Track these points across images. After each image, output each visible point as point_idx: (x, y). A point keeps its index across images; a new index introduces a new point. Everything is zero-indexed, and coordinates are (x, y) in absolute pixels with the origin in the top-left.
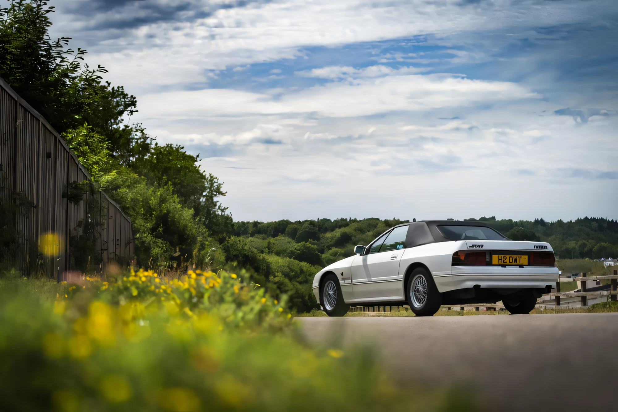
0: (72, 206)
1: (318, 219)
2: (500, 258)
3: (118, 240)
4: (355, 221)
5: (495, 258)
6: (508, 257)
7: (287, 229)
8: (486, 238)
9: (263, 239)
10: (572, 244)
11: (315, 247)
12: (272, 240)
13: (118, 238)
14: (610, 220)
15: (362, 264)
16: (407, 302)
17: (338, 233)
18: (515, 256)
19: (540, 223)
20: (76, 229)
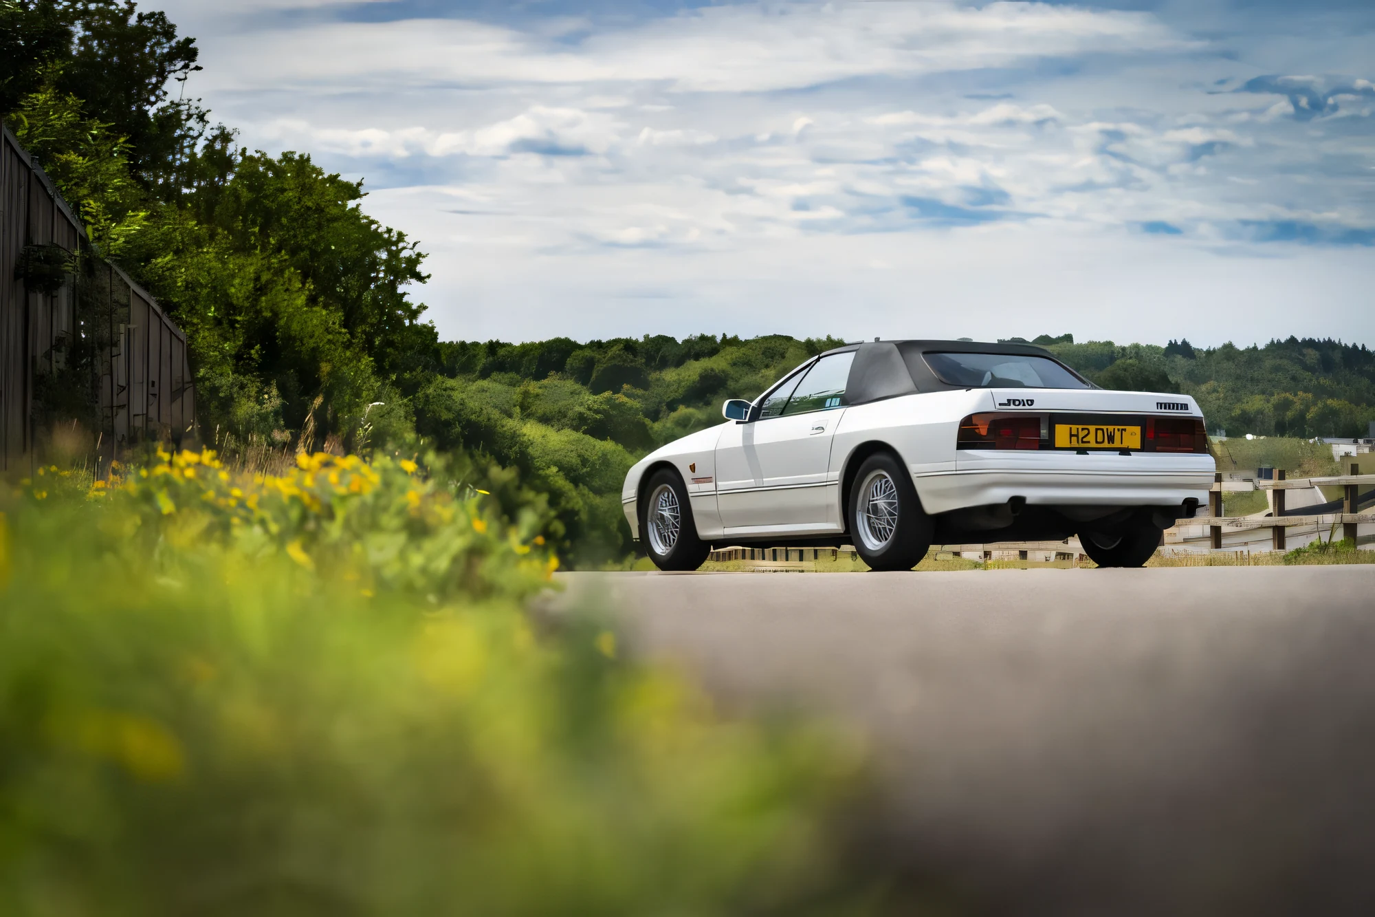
0: (39, 300)
1: (646, 337)
2: (1074, 432)
3: (153, 383)
4: (734, 342)
5: (1062, 432)
6: (1092, 428)
7: (569, 361)
8: (1040, 383)
9: (512, 384)
10: (1255, 403)
11: (636, 404)
12: (533, 387)
13: (154, 376)
14: (1350, 345)
15: (741, 445)
16: (849, 536)
17: (693, 370)
18: (1111, 428)
19: (1181, 350)
20: (48, 356)
